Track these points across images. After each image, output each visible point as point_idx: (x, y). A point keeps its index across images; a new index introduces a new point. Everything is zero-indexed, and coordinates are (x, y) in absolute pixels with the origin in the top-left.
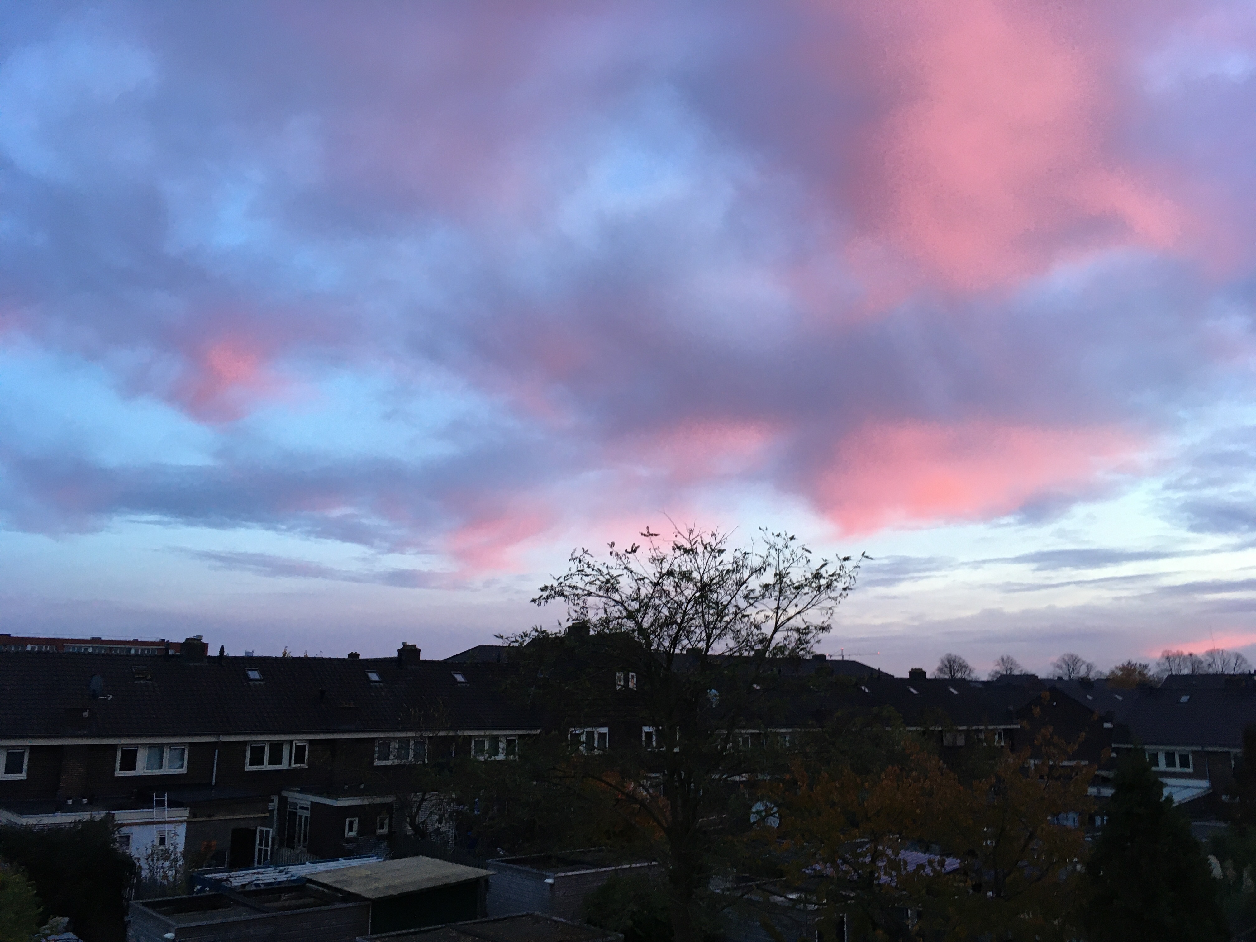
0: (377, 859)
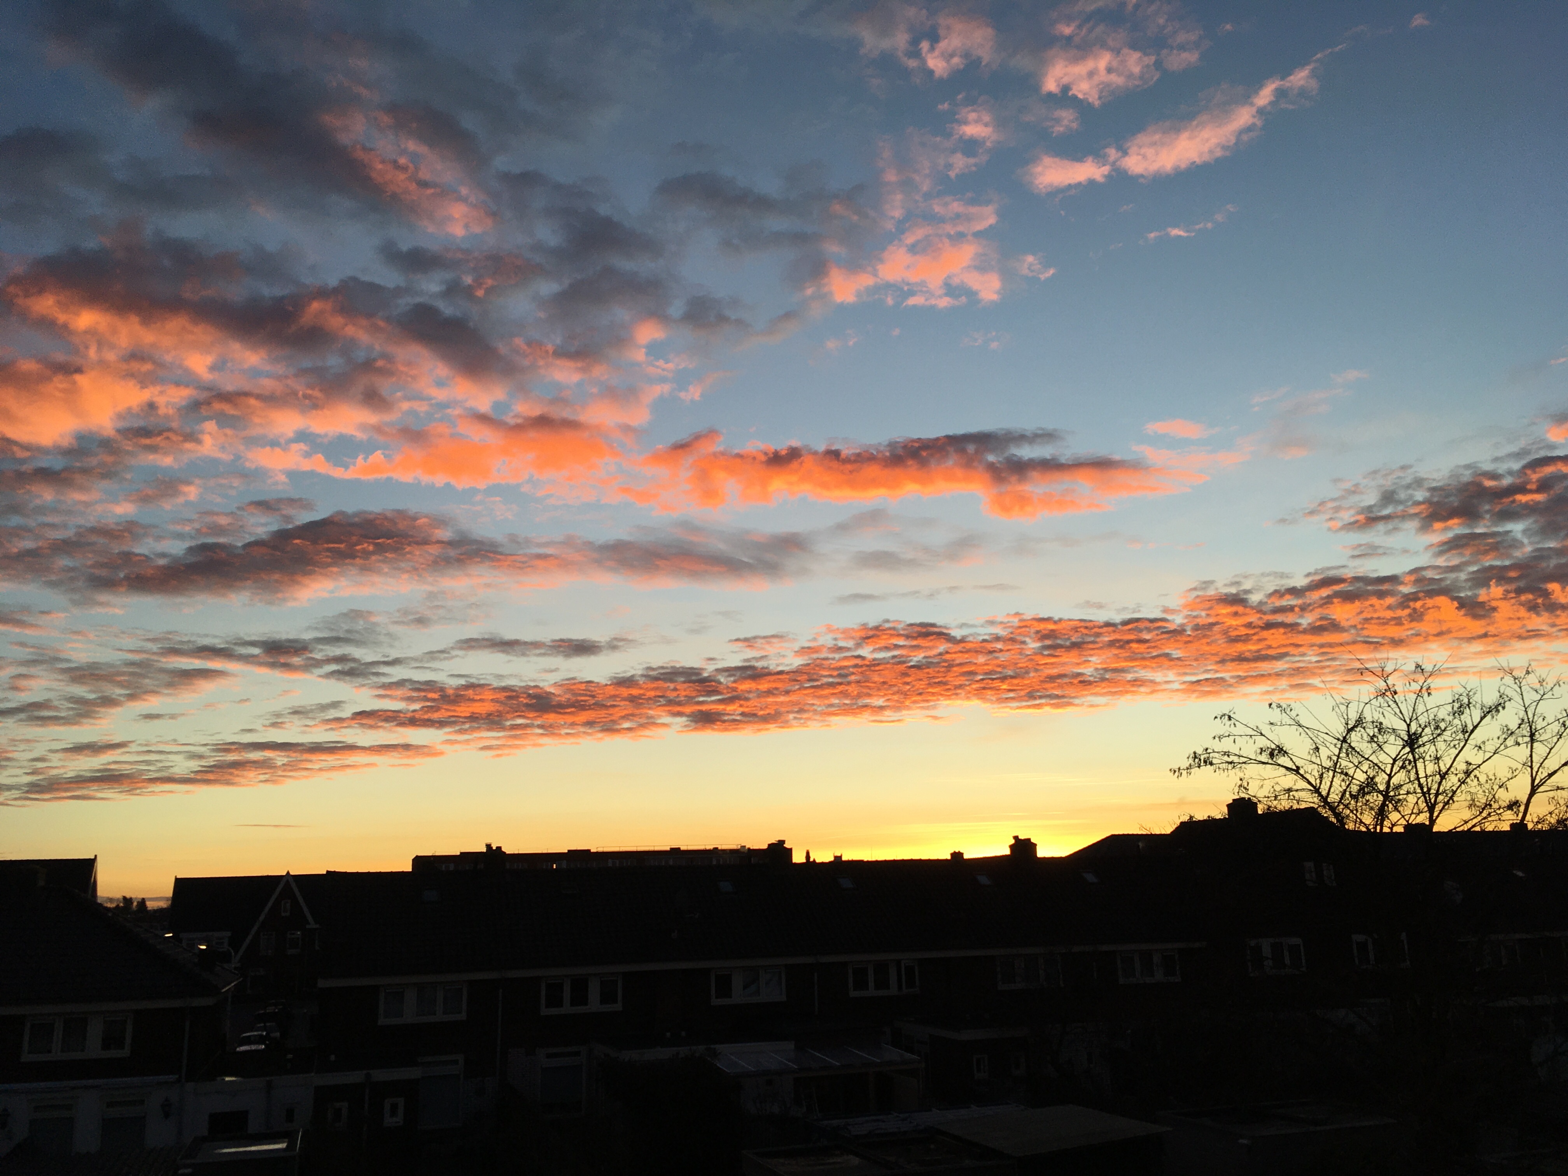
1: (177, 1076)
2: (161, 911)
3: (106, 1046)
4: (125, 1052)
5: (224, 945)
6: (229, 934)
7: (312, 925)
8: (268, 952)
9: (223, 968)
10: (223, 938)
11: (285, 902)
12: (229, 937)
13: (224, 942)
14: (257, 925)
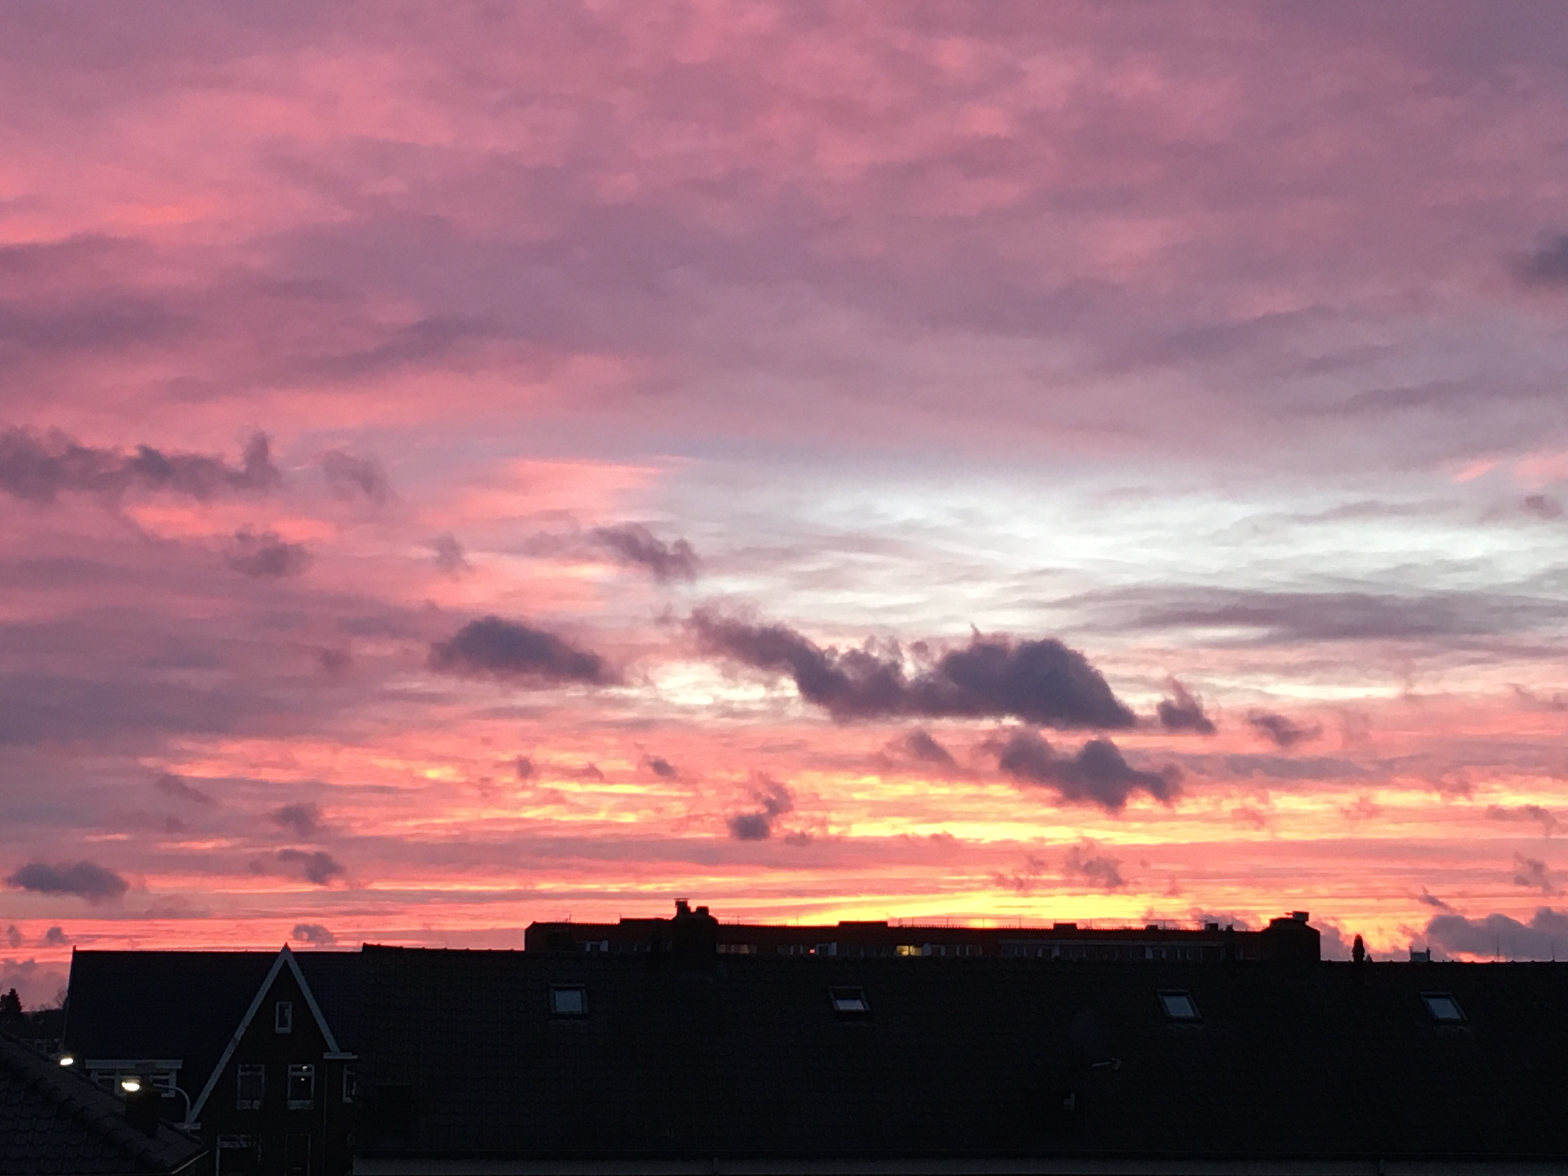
2: (47, 1014)
5: (173, 1085)
6: (178, 1064)
7: (334, 1053)
8: (251, 1105)
9: (171, 1128)
10: (172, 1070)
11: (280, 1007)
12: (178, 1071)
13: (173, 1078)
14: (231, 1048)
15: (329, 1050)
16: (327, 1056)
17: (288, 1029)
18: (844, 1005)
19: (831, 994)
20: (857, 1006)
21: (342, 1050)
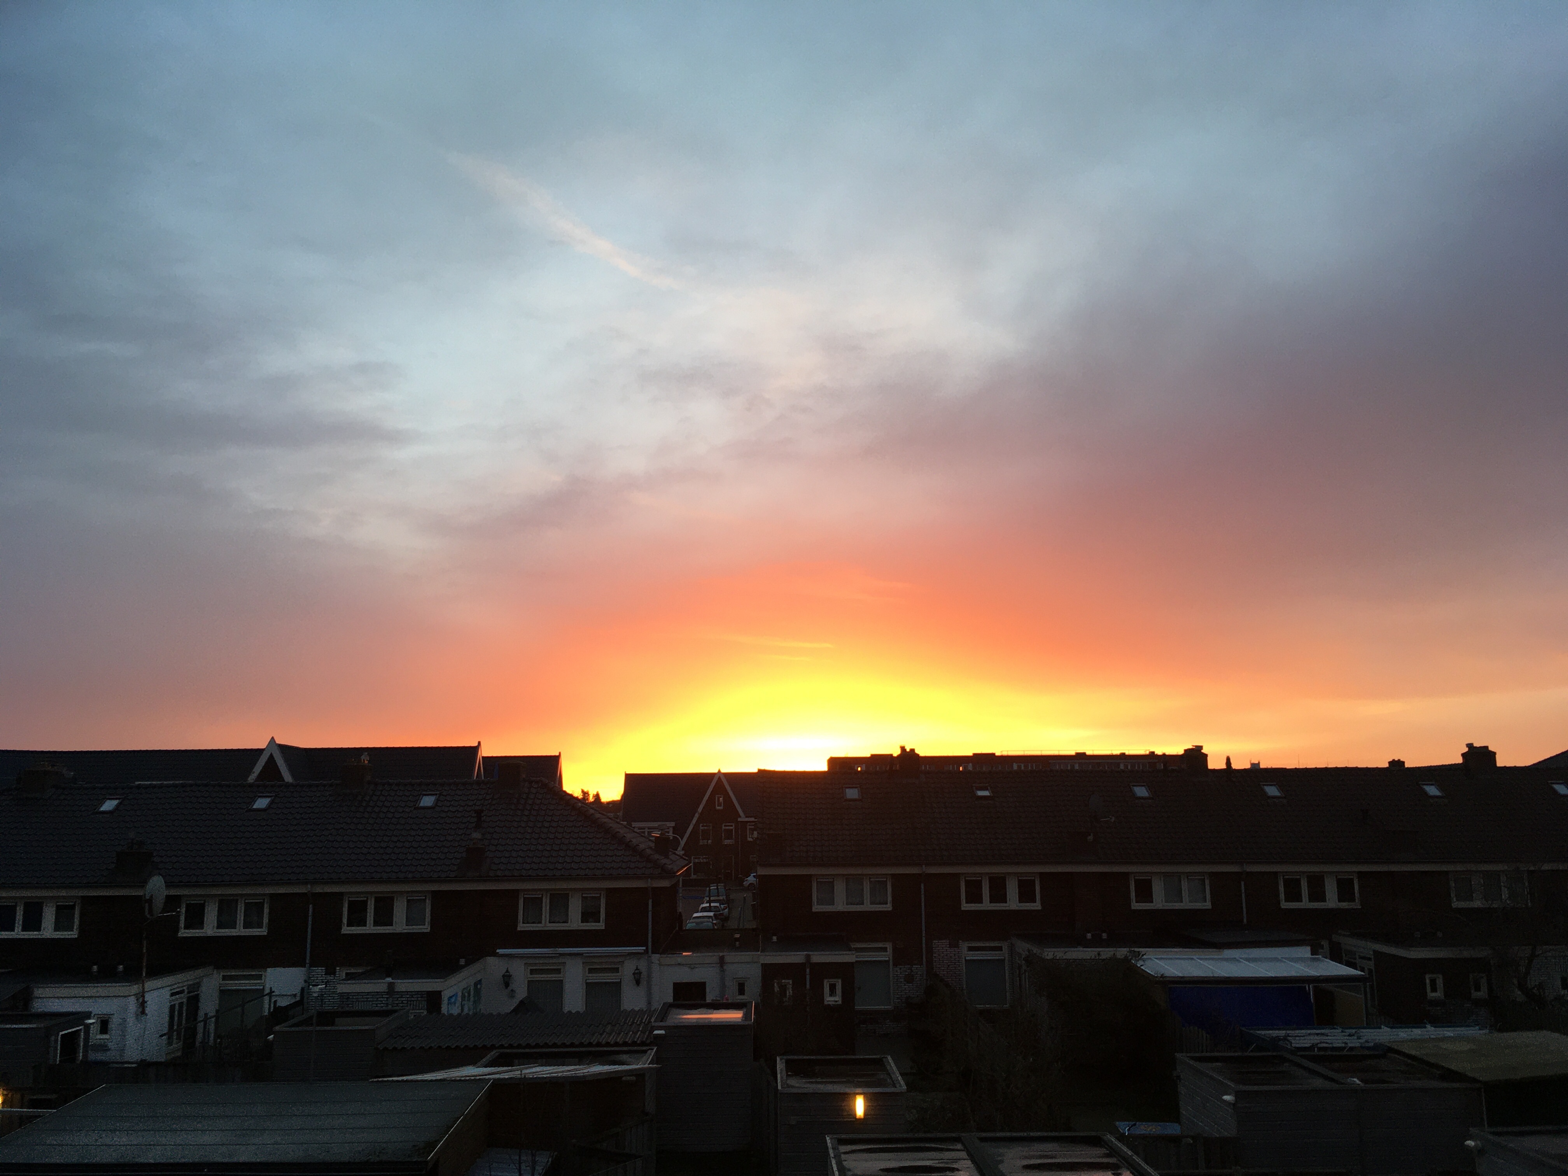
0: (1480, 1029)
1: (644, 948)
2: (613, 803)
3: (584, 920)
4: (601, 926)
5: (671, 834)
6: (673, 824)
7: (743, 818)
8: (707, 842)
9: (675, 854)
10: (670, 827)
11: (718, 797)
12: (673, 827)
13: (671, 830)
14: (697, 815)
15: (740, 817)
16: (739, 819)
17: (721, 808)
18: (980, 793)
19: (974, 788)
20: (986, 793)
21: (746, 817)
